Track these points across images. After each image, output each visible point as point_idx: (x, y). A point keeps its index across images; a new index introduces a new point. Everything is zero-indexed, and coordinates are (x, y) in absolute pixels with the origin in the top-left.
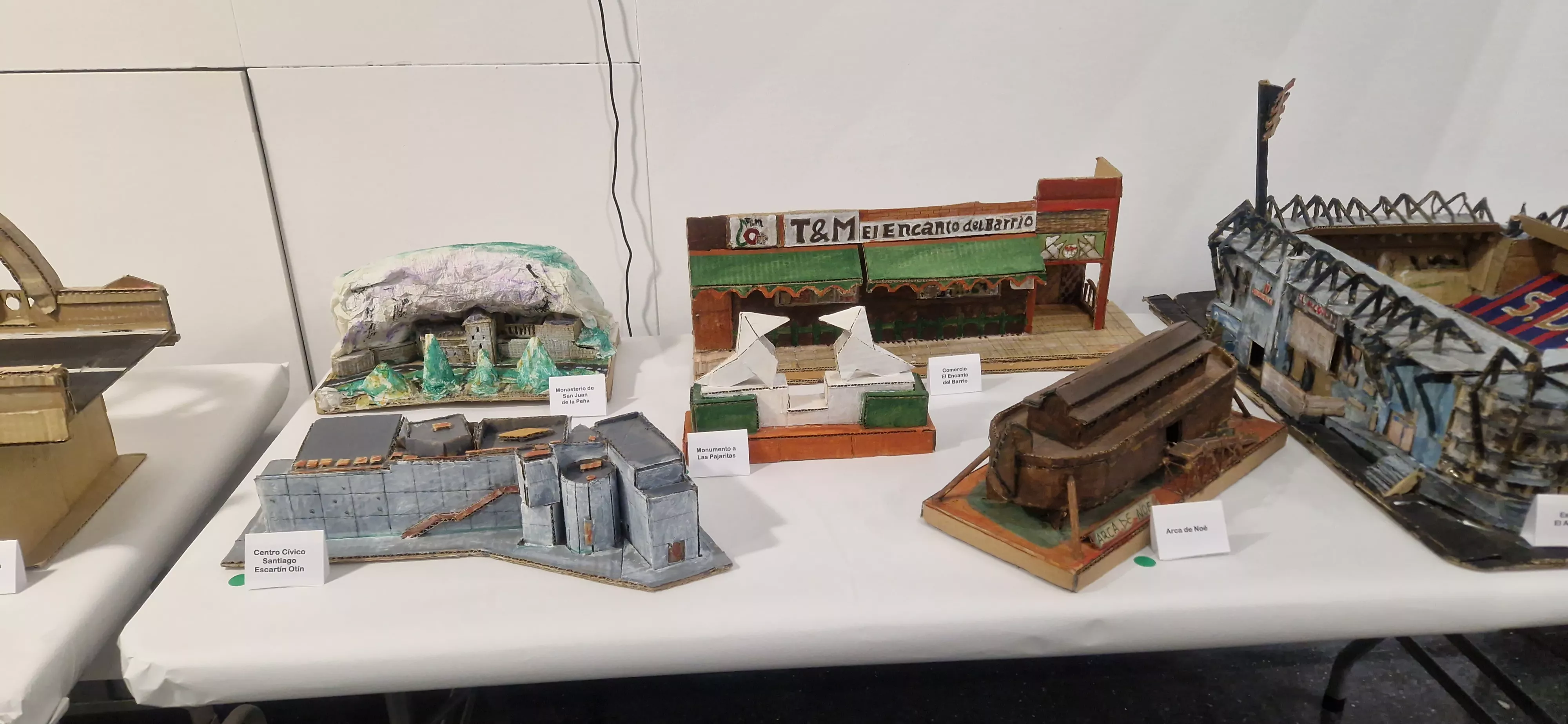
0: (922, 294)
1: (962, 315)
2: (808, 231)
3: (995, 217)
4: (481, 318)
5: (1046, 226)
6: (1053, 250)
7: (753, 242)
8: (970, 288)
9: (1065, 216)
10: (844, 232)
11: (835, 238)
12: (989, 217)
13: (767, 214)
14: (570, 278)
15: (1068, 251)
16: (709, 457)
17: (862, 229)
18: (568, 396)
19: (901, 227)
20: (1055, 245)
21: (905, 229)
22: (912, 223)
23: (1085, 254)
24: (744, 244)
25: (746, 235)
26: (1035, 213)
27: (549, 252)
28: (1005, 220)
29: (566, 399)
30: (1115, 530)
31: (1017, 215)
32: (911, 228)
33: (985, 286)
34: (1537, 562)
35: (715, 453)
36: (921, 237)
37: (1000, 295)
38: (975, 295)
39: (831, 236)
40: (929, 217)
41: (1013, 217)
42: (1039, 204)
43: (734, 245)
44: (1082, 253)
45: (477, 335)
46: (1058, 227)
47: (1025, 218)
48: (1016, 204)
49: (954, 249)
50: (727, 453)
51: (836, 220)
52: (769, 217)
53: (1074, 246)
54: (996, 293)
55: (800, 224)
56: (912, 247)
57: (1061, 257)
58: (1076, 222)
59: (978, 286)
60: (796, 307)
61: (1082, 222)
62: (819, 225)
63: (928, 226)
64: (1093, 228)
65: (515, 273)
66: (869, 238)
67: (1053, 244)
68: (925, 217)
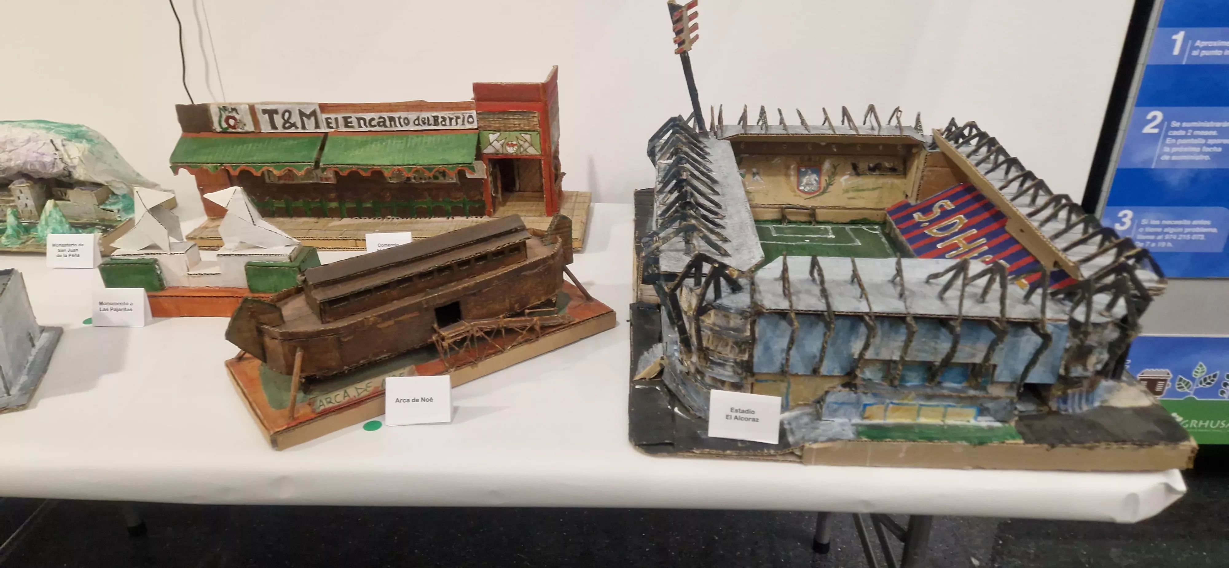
0: (390, 178)
1: (429, 199)
2: (278, 120)
3: (440, 114)
4: (23, 183)
5: (487, 124)
6: (497, 145)
7: (234, 127)
8: (431, 175)
9: (501, 116)
10: (309, 121)
11: (304, 127)
12: (435, 114)
13: (241, 104)
14: (86, 153)
15: (510, 147)
16: (109, 309)
17: (324, 120)
18: (63, 251)
19: (359, 119)
20: (498, 141)
21: (362, 122)
22: (368, 116)
23: (525, 150)
24: (227, 128)
25: (227, 121)
26: (474, 112)
27: (75, 130)
28: (449, 117)
29: (61, 253)
30: (345, 397)
31: (459, 113)
32: (367, 121)
33: (444, 174)
34: (698, 452)
35: (115, 307)
36: (377, 128)
37: (458, 182)
38: (435, 181)
39: (299, 125)
40: (381, 112)
41: (456, 115)
42: (477, 105)
43: (219, 129)
44: (522, 150)
45: (21, 196)
46: (498, 125)
47: (466, 116)
48: (456, 103)
49: (404, 141)
50: (124, 307)
51: (300, 111)
52: (242, 106)
53: (514, 143)
54: (454, 181)
55: (271, 113)
56: (369, 137)
57: (505, 152)
58: (512, 121)
59: (437, 174)
60: (285, 184)
61: (517, 122)
62: (287, 115)
63: (382, 120)
64: (527, 128)
65: (40, 146)
66: (332, 128)
67: (496, 140)
68: (378, 112)
